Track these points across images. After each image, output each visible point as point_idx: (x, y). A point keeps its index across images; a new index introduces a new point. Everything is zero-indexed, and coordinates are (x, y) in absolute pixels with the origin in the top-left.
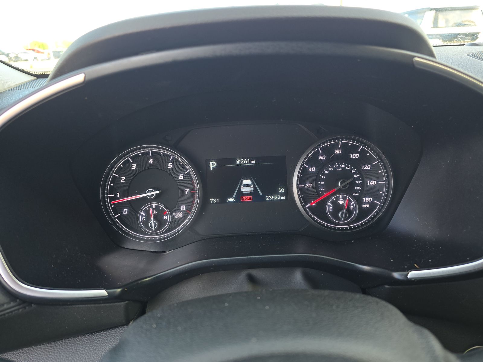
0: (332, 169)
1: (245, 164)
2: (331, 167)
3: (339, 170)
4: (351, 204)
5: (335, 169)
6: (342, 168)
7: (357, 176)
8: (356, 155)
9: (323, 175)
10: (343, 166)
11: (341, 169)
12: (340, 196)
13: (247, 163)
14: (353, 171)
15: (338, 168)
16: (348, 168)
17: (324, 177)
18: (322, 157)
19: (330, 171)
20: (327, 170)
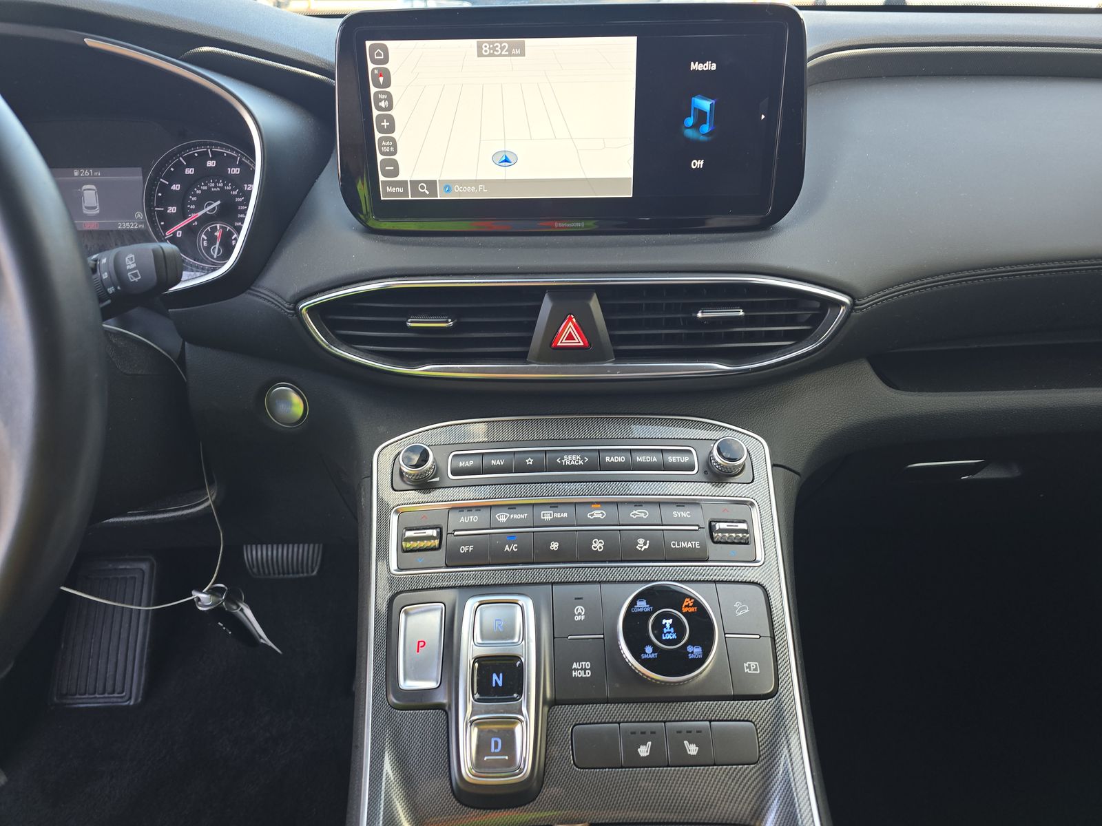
0: (205, 188)
1: (85, 176)
2: (205, 185)
3: (215, 189)
4: (233, 238)
5: (209, 188)
6: (219, 187)
7: (240, 200)
8: (235, 170)
9: (193, 196)
10: (221, 185)
11: (219, 189)
12: (216, 226)
13: (90, 175)
14: (235, 193)
15: (214, 187)
16: (228, 188)
17: (194, 199)
18: (189, 171)
19: (202, 191)
20: (199, 189)
